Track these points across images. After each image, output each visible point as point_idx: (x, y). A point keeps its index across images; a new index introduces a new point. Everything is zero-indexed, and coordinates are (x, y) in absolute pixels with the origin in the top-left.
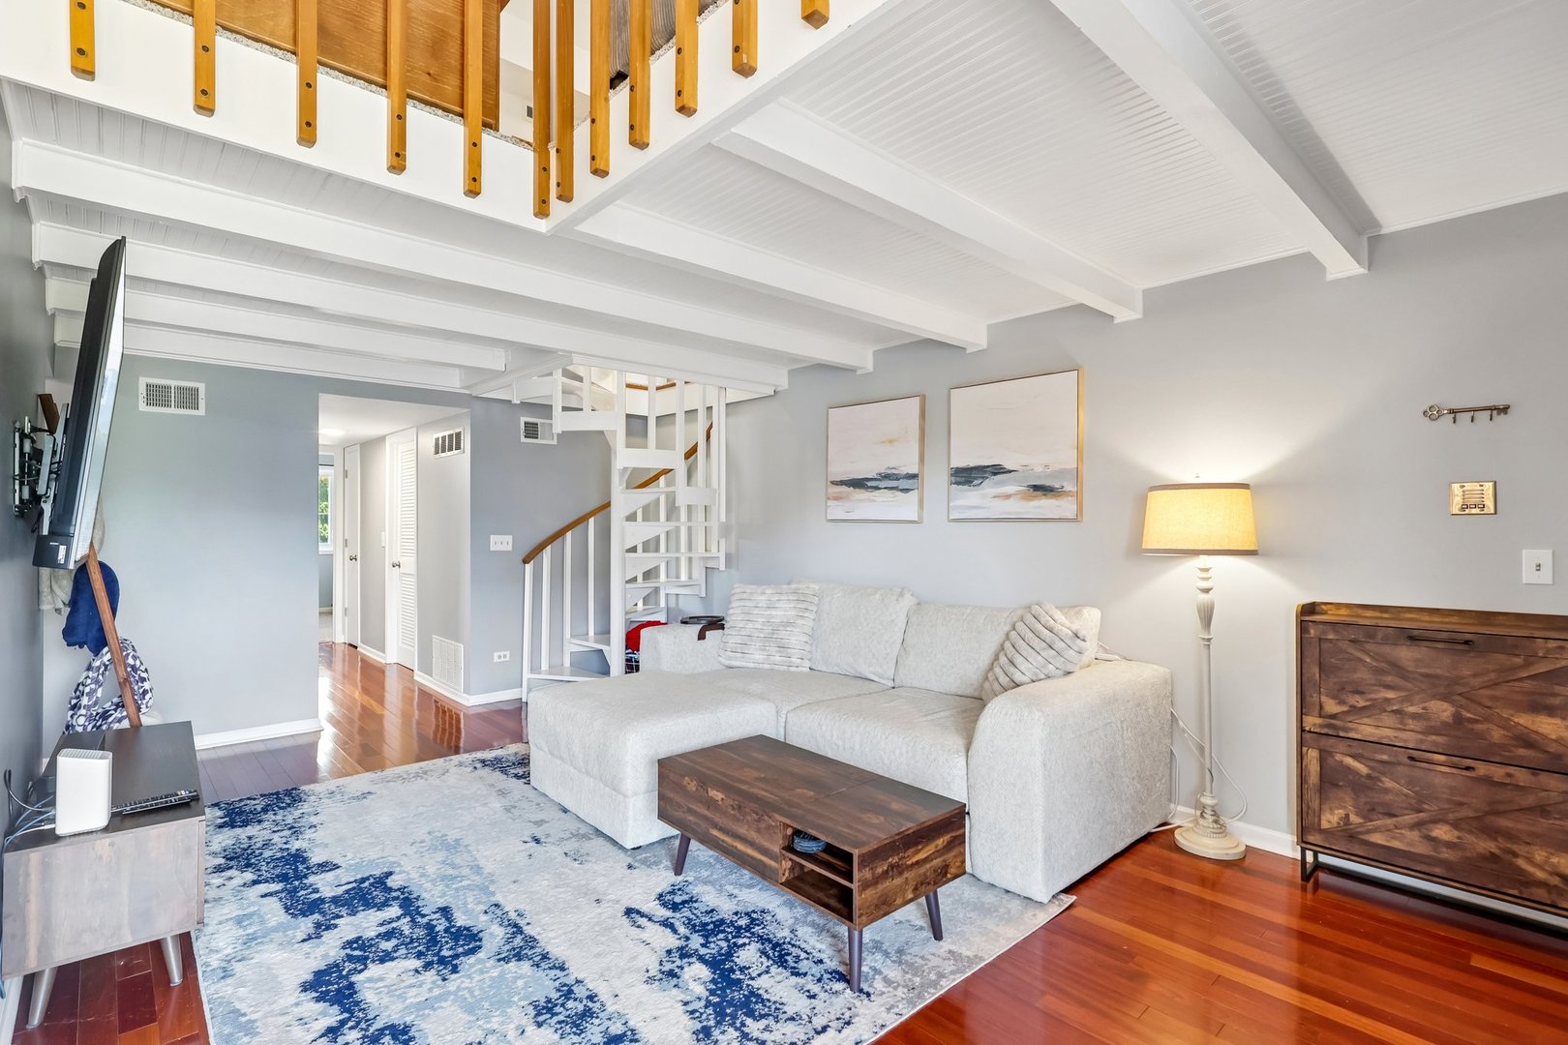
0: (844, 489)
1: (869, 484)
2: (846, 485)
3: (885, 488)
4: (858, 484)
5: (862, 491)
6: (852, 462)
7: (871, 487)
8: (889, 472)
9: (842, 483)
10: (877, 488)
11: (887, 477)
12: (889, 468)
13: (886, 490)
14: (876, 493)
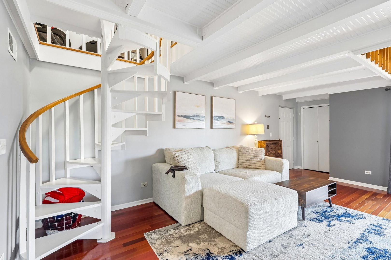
0: (182, 118)
1: (191, 118)
2: (183, 117)
3: (196, 119)
4: (187, 117)
5: (189, 119)
6: (185, 110)
7: (192, 119)
8: (197, 115)
9: (182, 116)
10: (193, 119)
11: (196, 116)
12: (197, 114)
13: (196, 120)
14: (193, 120)
